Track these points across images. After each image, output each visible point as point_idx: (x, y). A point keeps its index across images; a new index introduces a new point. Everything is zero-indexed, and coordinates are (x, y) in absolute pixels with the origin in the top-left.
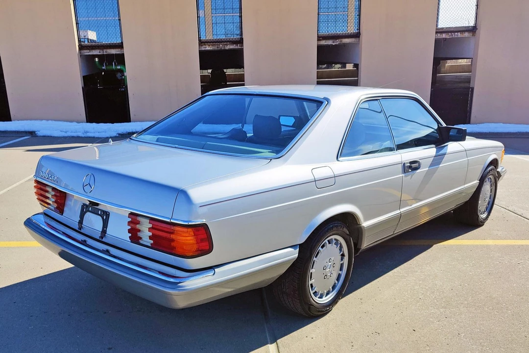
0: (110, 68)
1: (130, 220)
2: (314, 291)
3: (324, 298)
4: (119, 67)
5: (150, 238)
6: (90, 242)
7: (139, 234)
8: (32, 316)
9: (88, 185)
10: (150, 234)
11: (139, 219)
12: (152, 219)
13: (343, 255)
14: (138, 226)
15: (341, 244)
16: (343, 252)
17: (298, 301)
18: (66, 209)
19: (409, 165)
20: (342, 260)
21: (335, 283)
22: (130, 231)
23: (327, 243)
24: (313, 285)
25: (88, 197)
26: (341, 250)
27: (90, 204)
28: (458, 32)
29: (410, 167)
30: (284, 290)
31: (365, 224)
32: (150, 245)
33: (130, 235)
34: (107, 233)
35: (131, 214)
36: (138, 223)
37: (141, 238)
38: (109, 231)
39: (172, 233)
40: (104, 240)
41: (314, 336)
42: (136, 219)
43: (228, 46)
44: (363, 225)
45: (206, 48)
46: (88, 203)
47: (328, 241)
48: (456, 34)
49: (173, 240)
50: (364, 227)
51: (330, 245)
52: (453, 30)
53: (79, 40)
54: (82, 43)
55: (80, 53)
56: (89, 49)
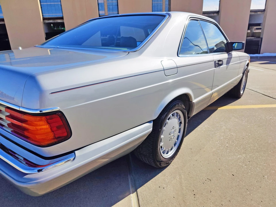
0: (58, 29)
2: (163, 151)
3: (169, 153)
4: (62, 29)
5: (9, 126)
12: (7, 107)
13: (181, 123)
15: (180, 115)
16: (181, 120)
17: (152, 160)
19: (217, 62)
20: (180, 126)
21: (176, 142)
23: (172, 116)
24: (162, 147)
26: (179, 119)
28: (211, 13)
29: (218, 64)
30: (142, 152)
31: (195, 101)
37: (3, 125)
41: (165, 186)
47: (172, 114)
48: (211, 14)
50: (194, 102)
51: (173, 117)
52: (209, 12)
53: (43, 16)
54: (44, 17)
55: (44, 22)
56: (48, 20)
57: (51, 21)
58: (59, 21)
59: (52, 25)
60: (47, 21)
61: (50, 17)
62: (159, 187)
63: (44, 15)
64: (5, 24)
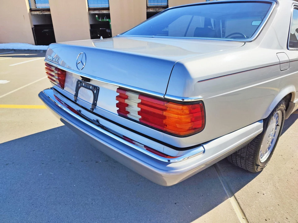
0: (103, 20)
1: (118, 94)
2: (261, 154)
3: (263, 158)
4: (107, 20)
5: (139, 113)
6: (84, 112)
7: (127, 109)
8: (43, 164)
9: (81, 63)
10: (139, 109)
11: (128, 94)
12: (141, 94)
13: (278, 125)
14: (126, 101)
15: (278, 117)
18: (66, 84)
20: (276, 128)
21: (270, 145)
22: (118, 105)
25: (81, 73)
26: (277, 122)
27: (82, 80)
32: (138, 120)
33: (118, 109)
34: (97, 105)
35: (120, 89)
36: (127, 98)
37: (128, 113)
38: (99, 104)
39: (165, 110)
40: (94, 111)
41: (264, 192)
42: (125, 95)
43: (161, 10)
44: (294, 102)
45: (150, 10)
46: (81, 79)
49: (164, 117)
53: (88, 6)
54: (90, 7)
55: (89, 12)
56: (93, 10)
57: (96, 12)
58: (105, 12)
59: (97, 16)
60: (92, 12)
61: (95, 7)
62: (258, 193)
63: (90, 5)
64: (50, 14)
